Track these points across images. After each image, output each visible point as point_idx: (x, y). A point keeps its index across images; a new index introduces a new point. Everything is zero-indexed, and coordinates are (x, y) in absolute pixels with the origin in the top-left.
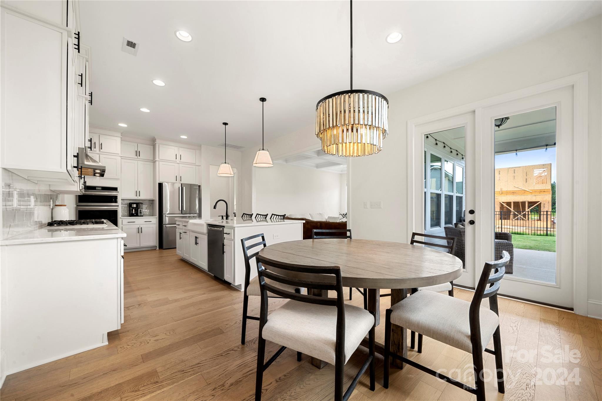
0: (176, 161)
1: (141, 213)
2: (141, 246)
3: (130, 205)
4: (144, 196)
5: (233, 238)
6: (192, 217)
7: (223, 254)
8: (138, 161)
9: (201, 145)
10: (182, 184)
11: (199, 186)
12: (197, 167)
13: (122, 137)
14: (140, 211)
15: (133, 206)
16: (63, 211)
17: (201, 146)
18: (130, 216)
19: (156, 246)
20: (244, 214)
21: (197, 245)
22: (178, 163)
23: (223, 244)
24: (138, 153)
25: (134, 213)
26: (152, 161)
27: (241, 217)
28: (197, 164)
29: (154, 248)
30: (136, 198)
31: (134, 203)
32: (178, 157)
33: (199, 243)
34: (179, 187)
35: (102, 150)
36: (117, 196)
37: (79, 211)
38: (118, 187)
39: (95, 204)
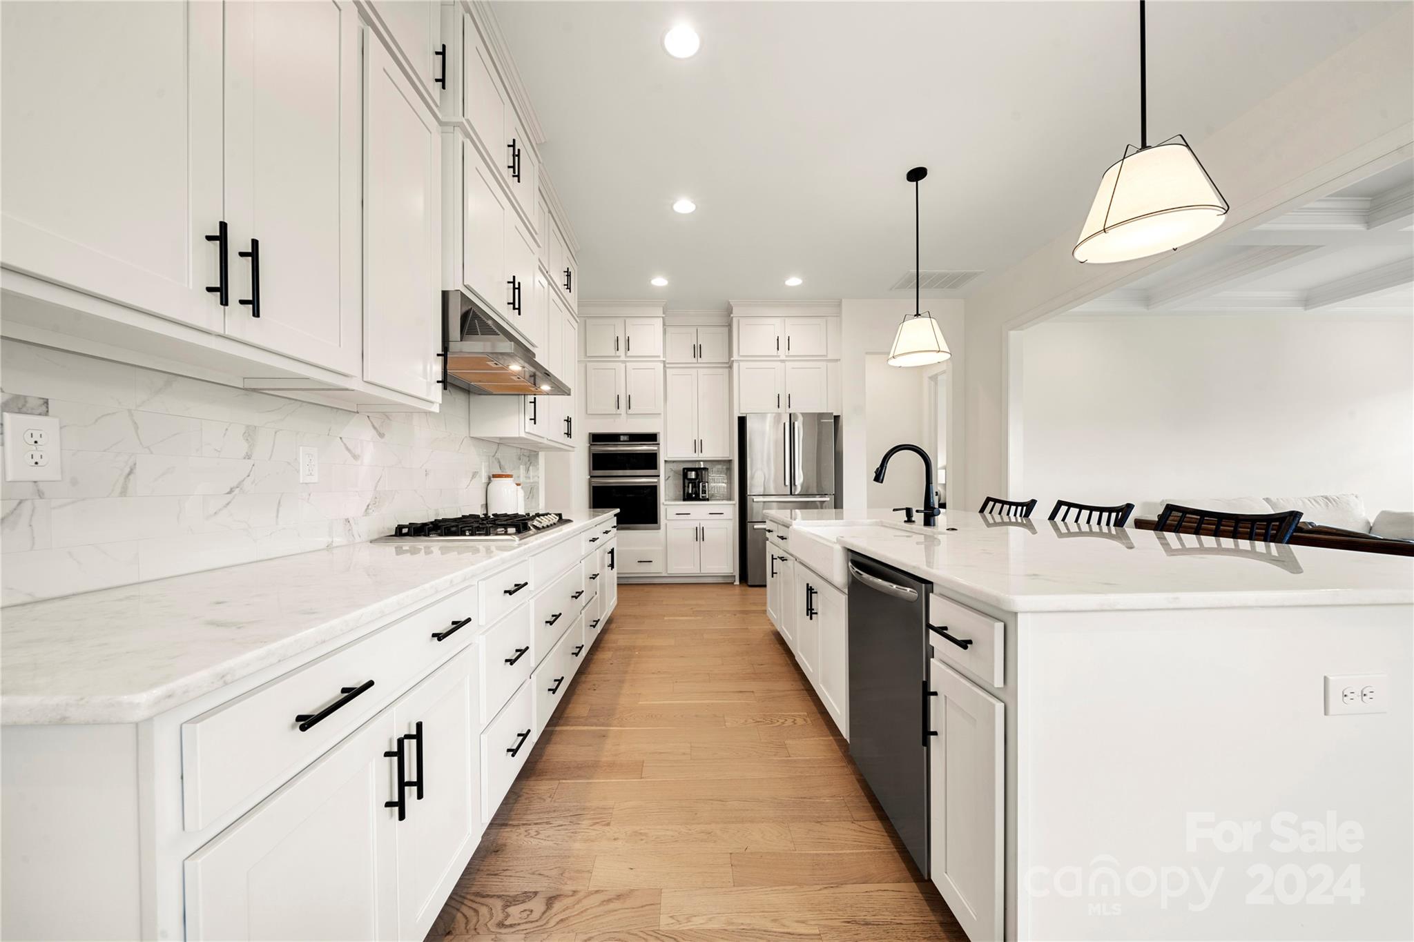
0: (779, 356)
1: (704, 492)
2: (702, 572)
3: (686, 471)
4: (709, 453)
5: (998, 682)
6: (818, 503)
7: (926, 743)
8: (699, 370)
9: (841, 300)
10: (790, 415)
11: (837, 418)
12: (830, 364)
13: (664, 316)
14: (704, 487)
15: (689, 477)
16: (505, 490)
17: (840, 305)
18: (684, 500)
19: (735, 576)
20: (989, 499)
21: (811, 618)
22: (783, 361)
23: (926, 685)
24: (697, 351)
25: (690, 492)
26: (727, 365)
27: (979, 514)
28: (830, 357)
29: (729, 580)
30: (695, 457)
31: (691, 470)
32: (783, 344)
33: (819, 613)
34: (784, 424)
35: (629, 353)
36: (656, 454)
37: (594, 488)
38: (659, 433)
39: (620, 472)
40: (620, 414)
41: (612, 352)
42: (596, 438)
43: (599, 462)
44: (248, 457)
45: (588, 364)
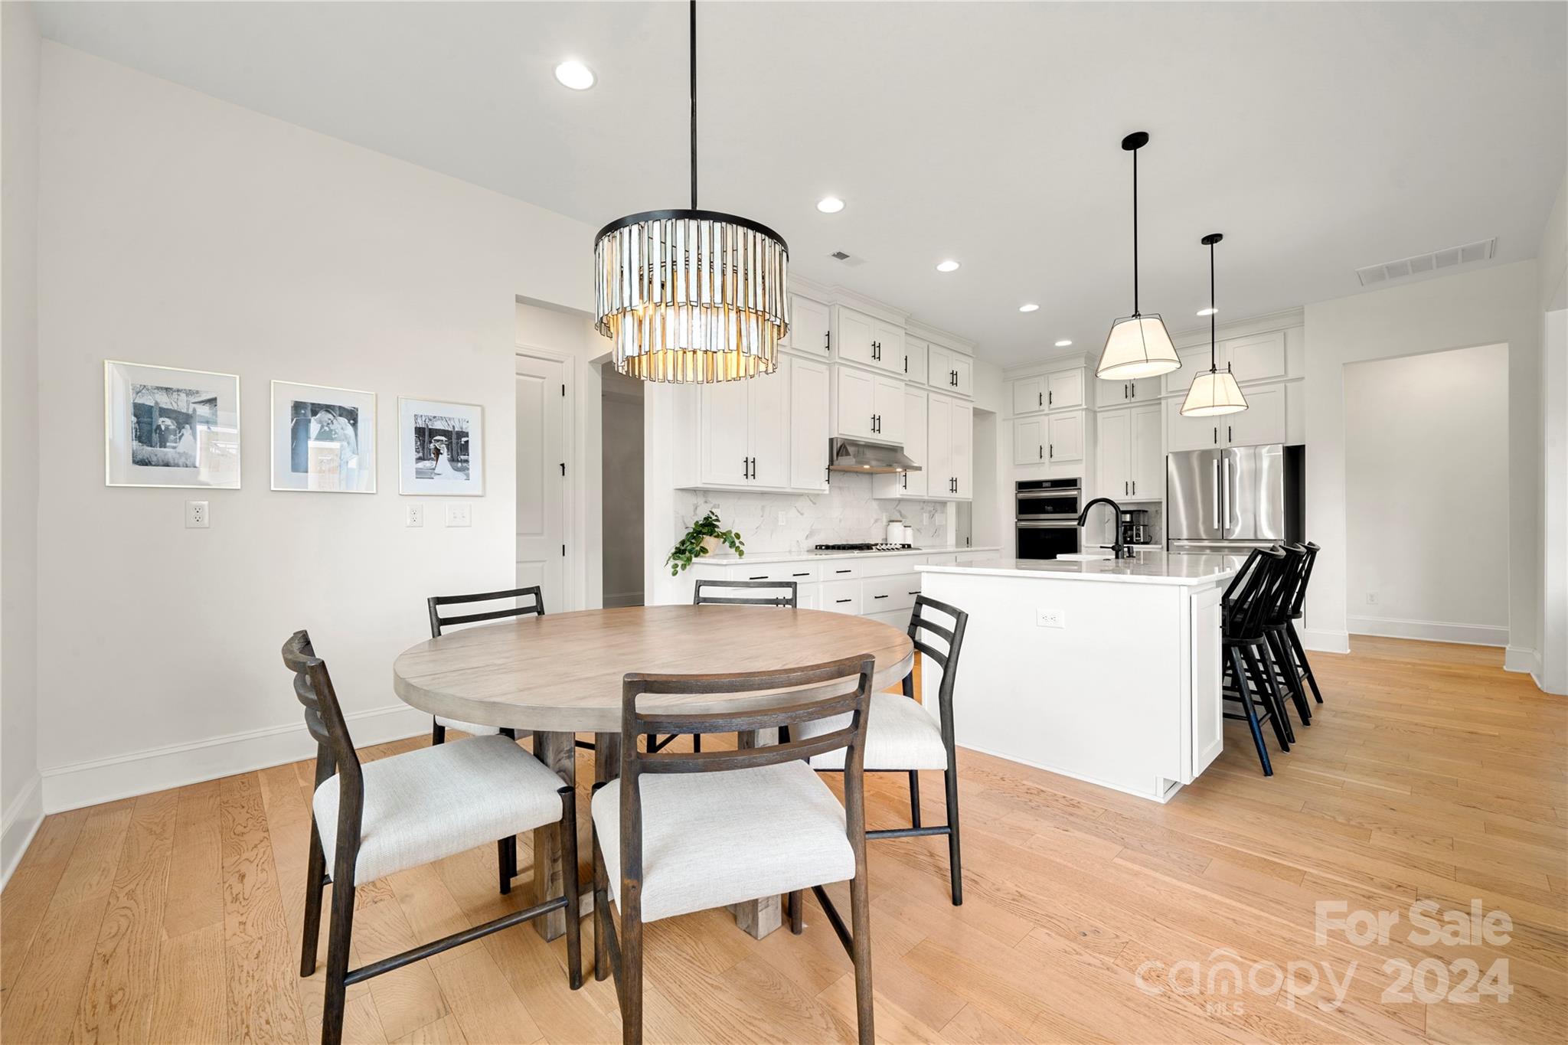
4: (1142, 494)
9: (1304, 307)
10: (1222, 451)
11: (1301, 449)
13: (1086, 365)
14: (1137, 530)
17: (1302, 312)
24: (1130, 391)
28: (1291, 376)
30: (1126, 499)
31: (1125, 512)
35: (1052, 406)
36: (1076, 498)
37: (1020, 530)
38: (1080, 478)
39: (1043, 516)
40: (1044, 463)
41: (1036, 407)
42: (1022, 486)
43: (1025, 507)
44: (762, 516)
45: (1016, 421)
